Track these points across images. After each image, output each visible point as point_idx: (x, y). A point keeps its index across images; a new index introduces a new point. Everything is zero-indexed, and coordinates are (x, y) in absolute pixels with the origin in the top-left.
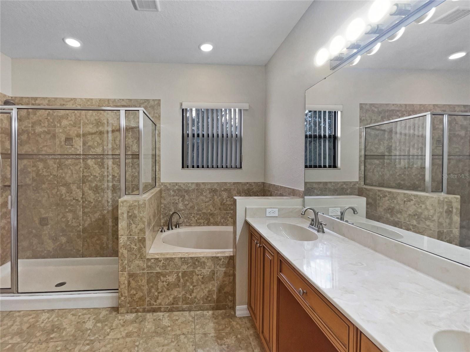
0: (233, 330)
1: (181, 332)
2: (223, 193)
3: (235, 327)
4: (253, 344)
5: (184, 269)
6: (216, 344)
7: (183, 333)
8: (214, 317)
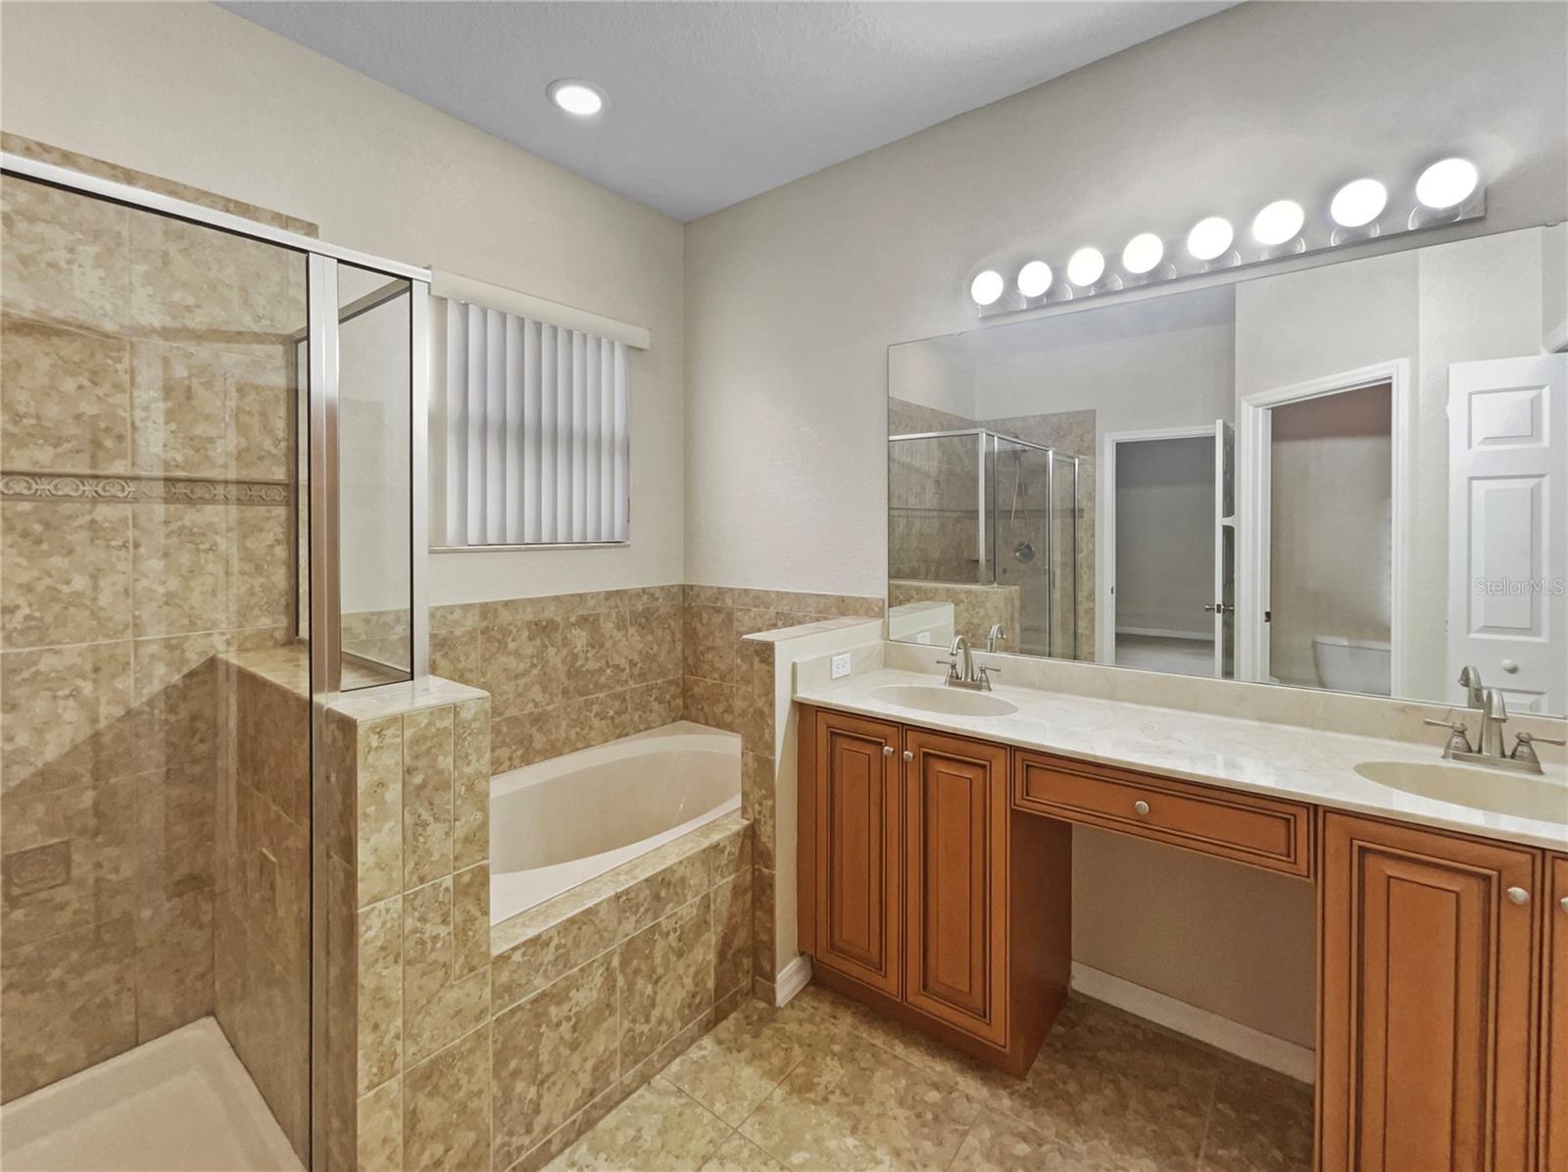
0: (810, 1045)
1: (694, 1158)
2: (576, 632)
3: (806, 1035)
4: (878, 1042)
5: (627, 935)
6: (813, 1107)
7: (703, 1157)
8: (733, 1047)
